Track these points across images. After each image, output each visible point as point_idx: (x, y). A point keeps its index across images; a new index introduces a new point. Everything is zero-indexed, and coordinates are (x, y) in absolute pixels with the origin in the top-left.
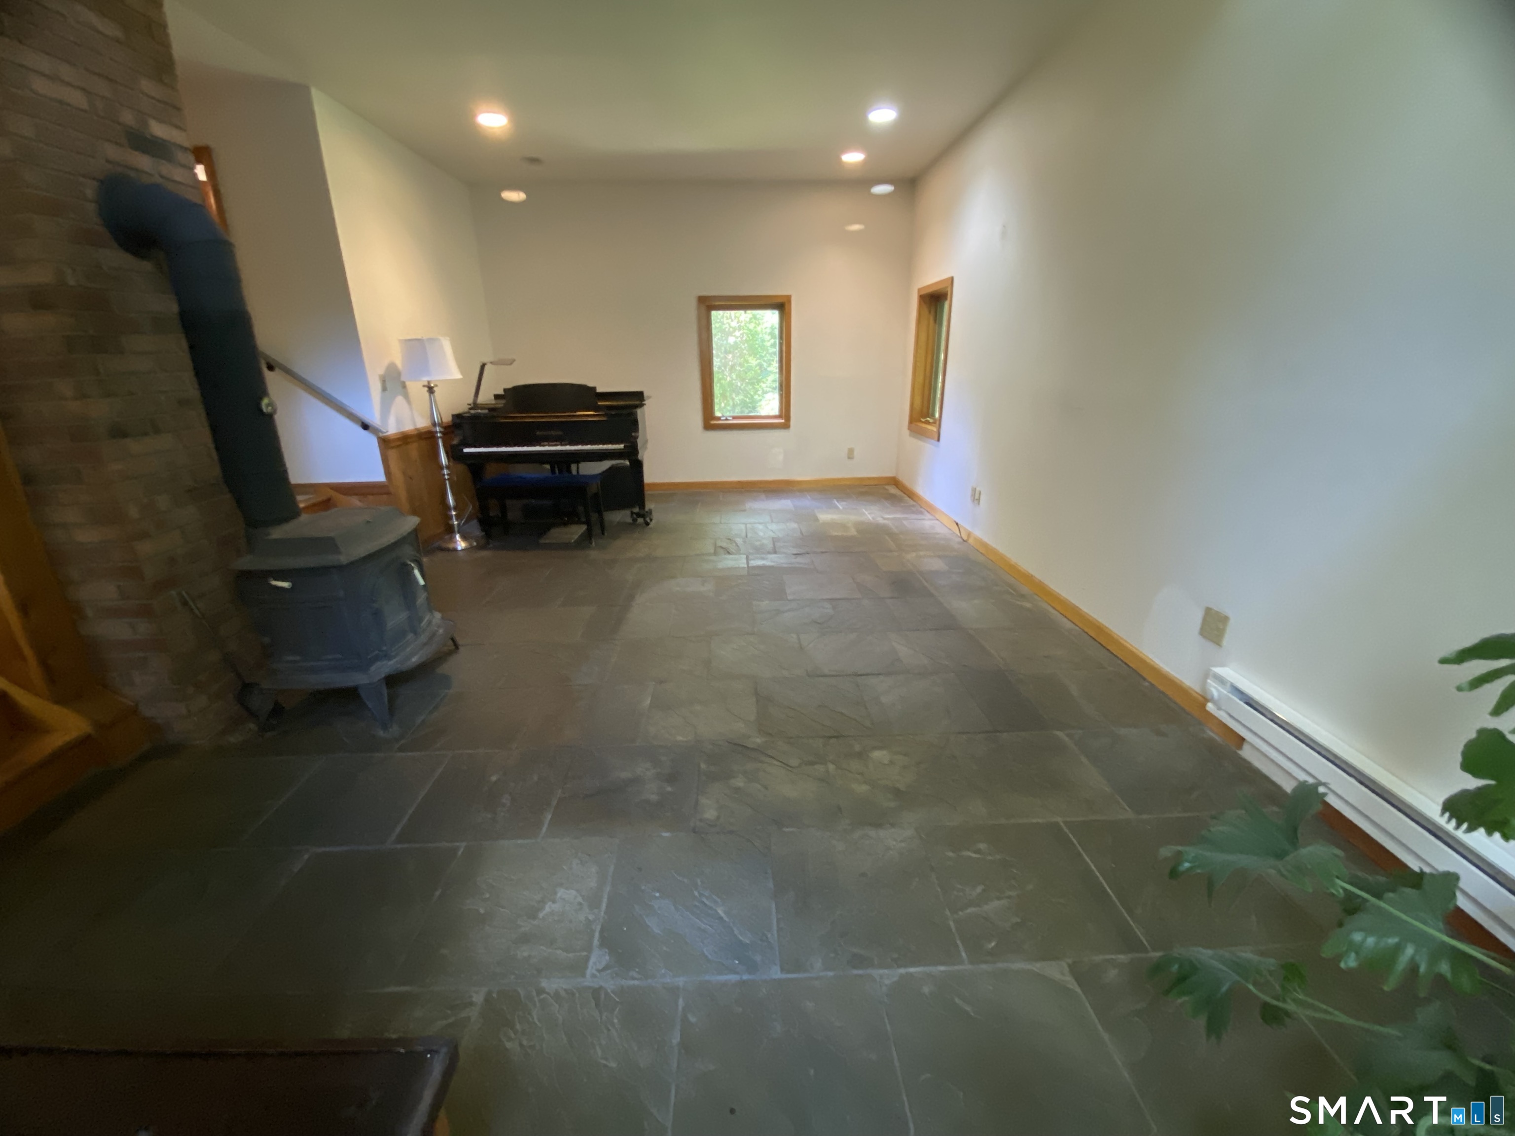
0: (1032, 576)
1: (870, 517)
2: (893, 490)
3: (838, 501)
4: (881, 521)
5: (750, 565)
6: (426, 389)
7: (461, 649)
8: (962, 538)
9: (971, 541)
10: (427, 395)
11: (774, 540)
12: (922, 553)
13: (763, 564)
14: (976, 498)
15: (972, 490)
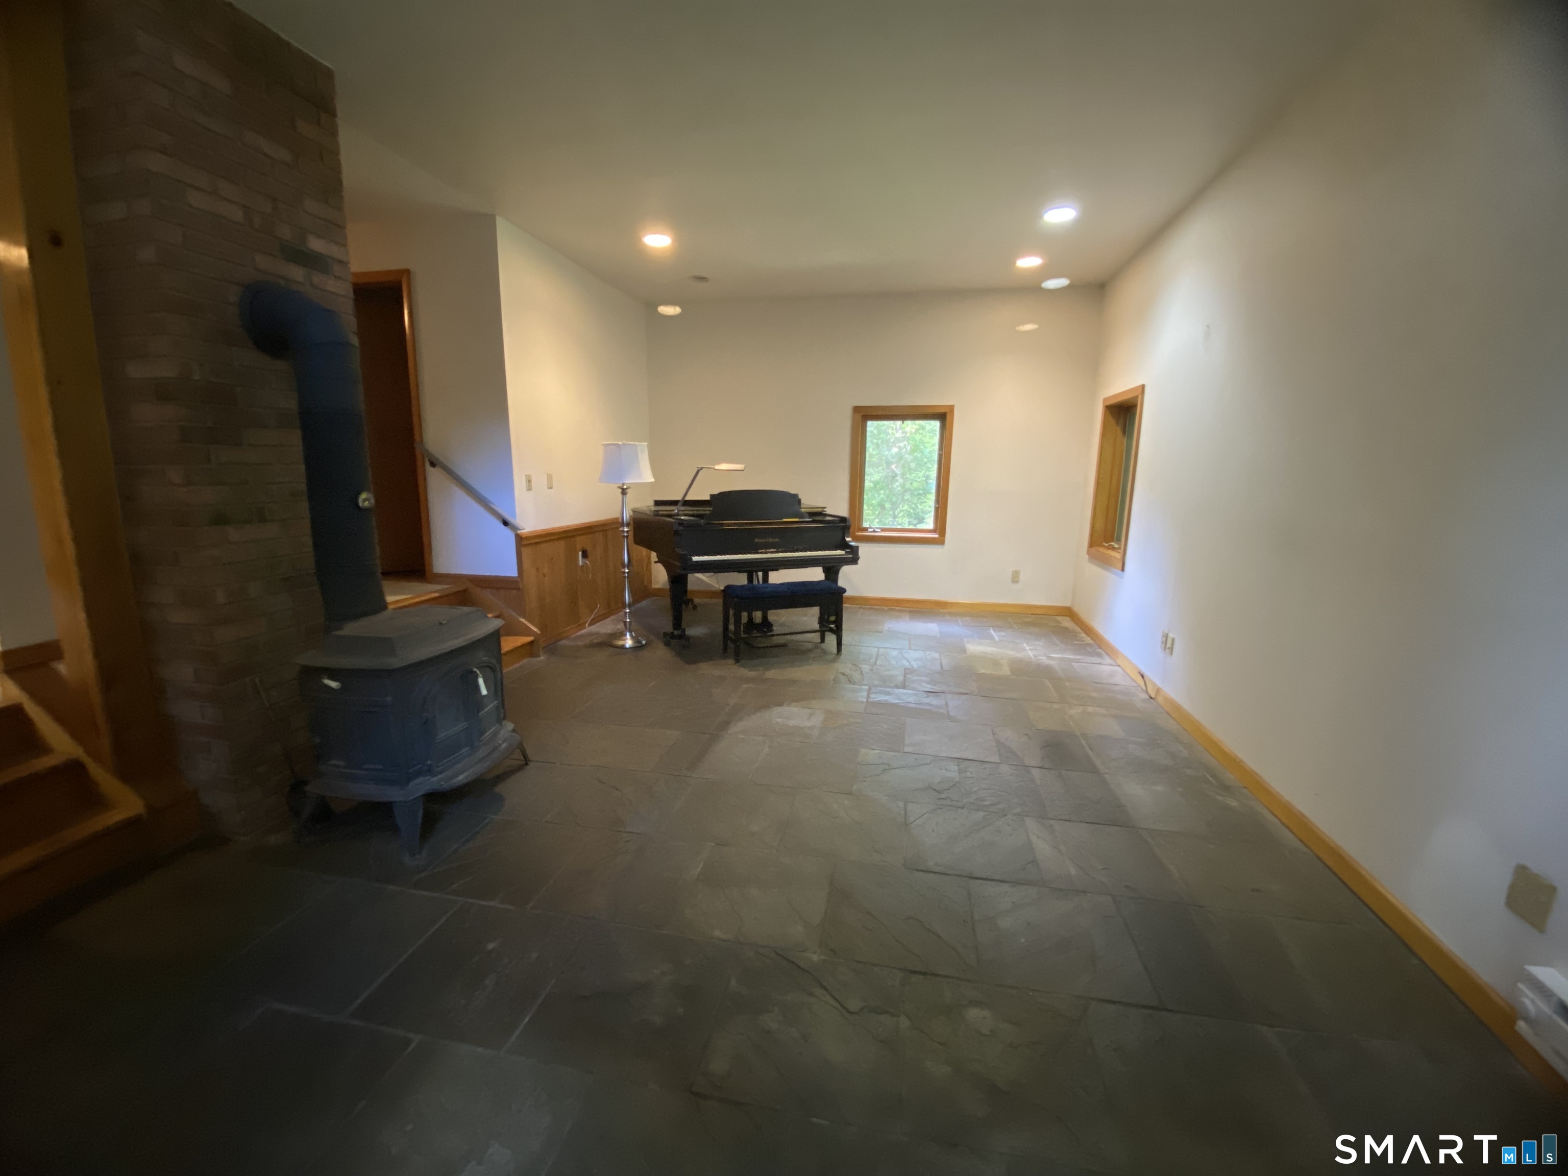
0: (1241, 761)
1: (1031, 654)
2: (1067, 623)
3: (995, 631)
4: (1044, 660)
5: (869, 700)
6: (621, 490)
7: (531, 765)
8: (1147, 692)
9: (1160, 699)
10: (620, 495)
11: (907, 671)
12: (1090, 709)
13: (885, 701)
14: (1168, 645)
15: (1163, 636)
